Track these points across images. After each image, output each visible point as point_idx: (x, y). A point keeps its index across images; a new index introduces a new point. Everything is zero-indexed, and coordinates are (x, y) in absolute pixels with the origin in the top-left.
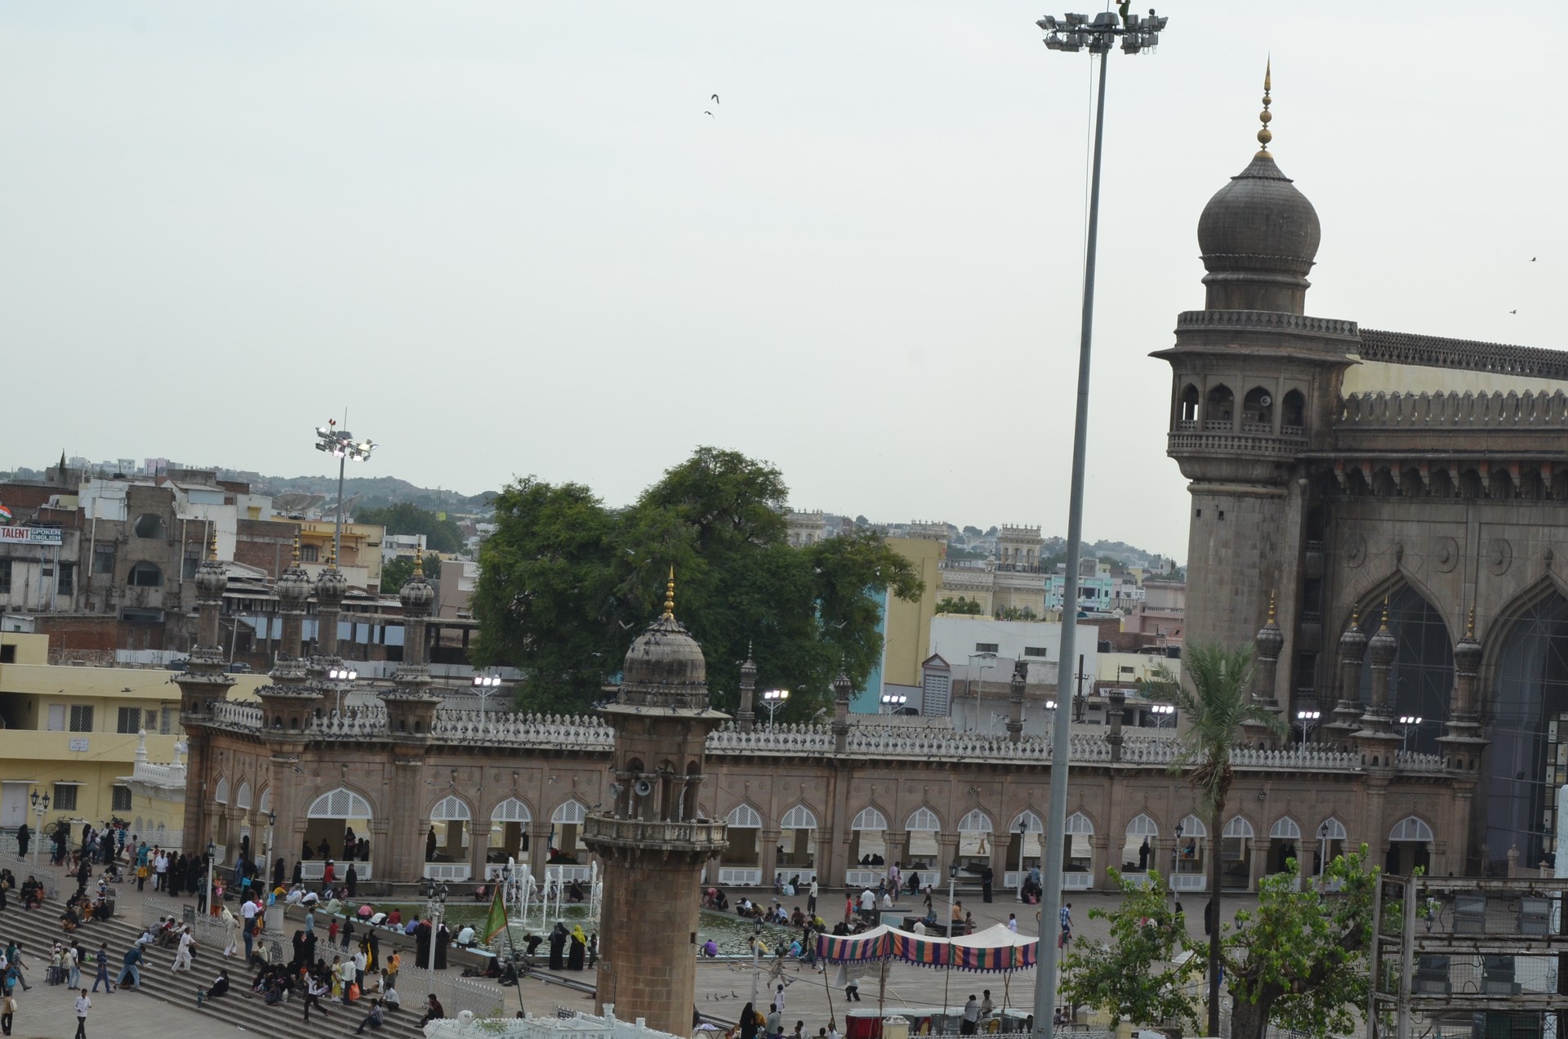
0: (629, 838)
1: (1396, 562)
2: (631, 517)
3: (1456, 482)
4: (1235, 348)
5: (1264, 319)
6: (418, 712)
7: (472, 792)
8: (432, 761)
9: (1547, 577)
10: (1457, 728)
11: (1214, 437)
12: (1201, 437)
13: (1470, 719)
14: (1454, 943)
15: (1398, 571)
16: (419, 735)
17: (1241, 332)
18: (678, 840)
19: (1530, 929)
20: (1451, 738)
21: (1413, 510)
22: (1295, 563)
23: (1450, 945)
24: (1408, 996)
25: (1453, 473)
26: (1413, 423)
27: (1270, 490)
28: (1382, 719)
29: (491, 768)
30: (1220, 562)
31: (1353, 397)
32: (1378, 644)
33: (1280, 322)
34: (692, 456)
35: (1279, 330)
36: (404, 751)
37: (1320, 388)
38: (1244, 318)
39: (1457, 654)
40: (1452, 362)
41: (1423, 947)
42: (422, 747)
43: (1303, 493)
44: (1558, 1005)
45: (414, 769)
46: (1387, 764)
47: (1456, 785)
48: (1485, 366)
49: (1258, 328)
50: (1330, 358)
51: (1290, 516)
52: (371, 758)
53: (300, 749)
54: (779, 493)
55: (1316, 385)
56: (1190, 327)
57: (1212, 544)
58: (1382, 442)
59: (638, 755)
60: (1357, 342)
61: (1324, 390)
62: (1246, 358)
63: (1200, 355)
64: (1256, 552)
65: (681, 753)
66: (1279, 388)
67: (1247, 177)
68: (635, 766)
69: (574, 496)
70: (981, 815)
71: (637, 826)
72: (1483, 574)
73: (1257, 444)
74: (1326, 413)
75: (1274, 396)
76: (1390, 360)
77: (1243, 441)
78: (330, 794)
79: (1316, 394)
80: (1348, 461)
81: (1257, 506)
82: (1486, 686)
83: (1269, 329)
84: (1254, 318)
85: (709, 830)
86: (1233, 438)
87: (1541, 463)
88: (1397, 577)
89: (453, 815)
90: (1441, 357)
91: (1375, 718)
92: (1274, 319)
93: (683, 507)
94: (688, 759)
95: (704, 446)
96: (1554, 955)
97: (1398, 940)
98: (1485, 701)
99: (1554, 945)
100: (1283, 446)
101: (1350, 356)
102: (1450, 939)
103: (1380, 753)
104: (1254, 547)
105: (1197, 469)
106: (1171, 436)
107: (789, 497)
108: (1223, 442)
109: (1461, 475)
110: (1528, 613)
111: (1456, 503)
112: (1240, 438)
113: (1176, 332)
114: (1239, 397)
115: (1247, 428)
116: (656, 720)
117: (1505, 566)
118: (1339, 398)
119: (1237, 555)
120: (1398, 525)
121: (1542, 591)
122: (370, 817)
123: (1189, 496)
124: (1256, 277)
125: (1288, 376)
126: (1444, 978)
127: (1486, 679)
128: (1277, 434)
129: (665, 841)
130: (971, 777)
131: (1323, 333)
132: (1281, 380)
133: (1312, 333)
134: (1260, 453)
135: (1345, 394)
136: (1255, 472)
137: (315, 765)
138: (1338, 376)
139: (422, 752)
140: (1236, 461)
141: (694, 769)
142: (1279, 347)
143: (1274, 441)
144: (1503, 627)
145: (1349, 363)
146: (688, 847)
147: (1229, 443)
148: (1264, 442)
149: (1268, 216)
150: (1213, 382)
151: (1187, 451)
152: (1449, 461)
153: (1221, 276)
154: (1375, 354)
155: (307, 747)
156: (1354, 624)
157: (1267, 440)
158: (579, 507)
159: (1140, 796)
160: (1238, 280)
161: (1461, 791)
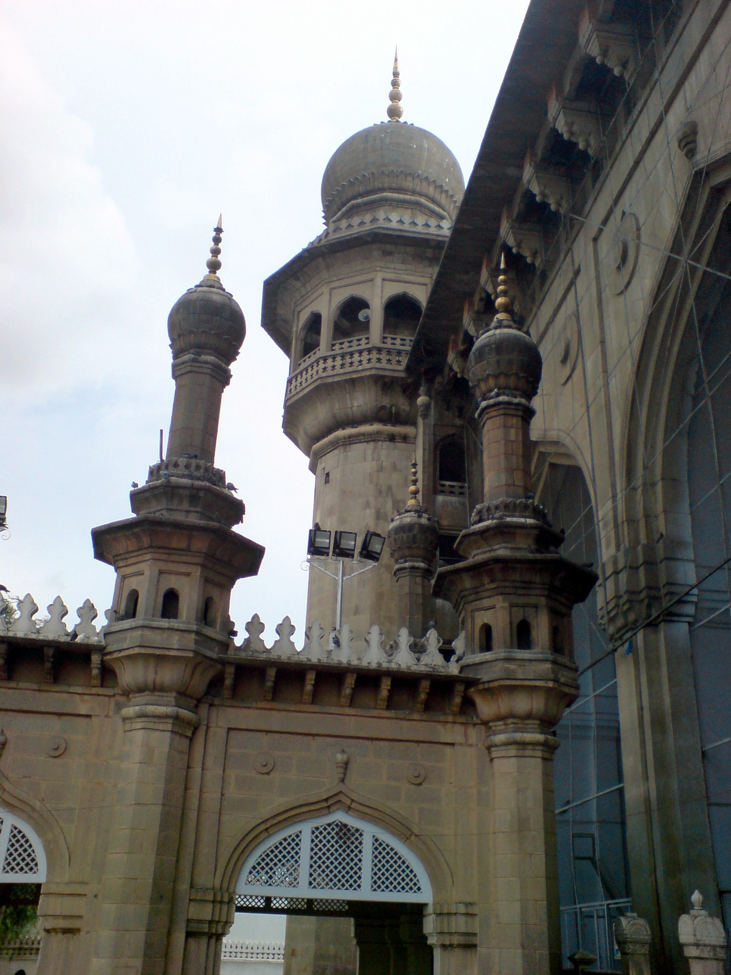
11: (301, 373)
43: (424, 416)
64: (370, 513)
66: (376, 291)
72: (609, 314)
73: (348, 360)
75: (371, 306)
77: (330, 361)
81: (369, 453)
86: (318, 361)
108: (309, 373)
112: (325, 358)
114: (327, 316)
115: (336, 347)
128: (375, 342)
134: (352, 369)
136: (356, 404)
140: (326, 390)
143: (370, 351)
147: (315, 370)
148: (357, 355)
157: (360, 353)
161: (506, 725)
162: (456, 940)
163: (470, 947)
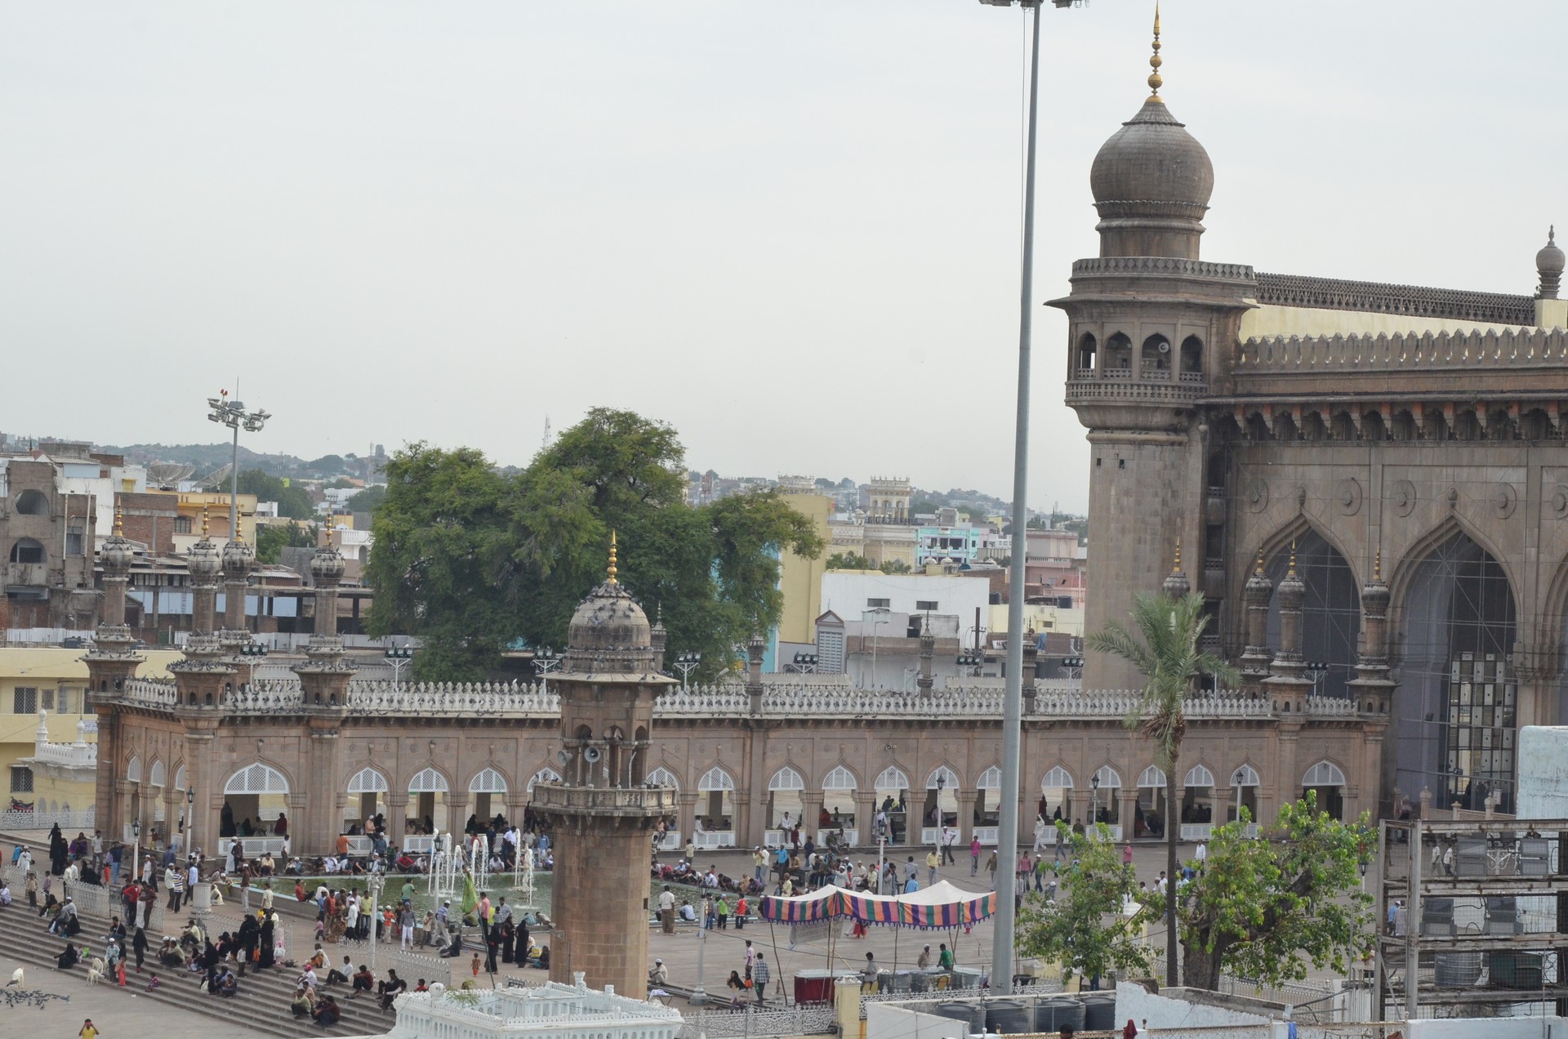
0: (579, 806)
1: (1298, 506)
2: (527, 480)
3: (1358, 425)
4: (1130, 295)
5: (1161, 265)
6: (334, 684)
7: (390, 764)
8: (347, 732)
9: (1452, 517)
10: (1365, 672)
11: (1112, 385)
12: (1100, 385)
13: (1380, 662)
14: (1458, 886)
15: (1301, 515)
16: (334, 708)
17: (1138, 279)
18: (629, 806)
19: (1531, 870)
20: (1360, 681)
21: (1315, 453)
22: (1197, 510)
23: (1455, 888)
24: (1416, 939)
25: (1355, 416)
26: (1312, 366)
27: (1173, 437)
28: (1293, 664)
29: (407, 737)
30: (1122, 511)
31: (1251, 341)
32: (1287, 589)
33: (1176, 267)
34: (586, 417)
35: (1175, 276)
36: (319, 723)
37: (1217, 333)
38: (1140, 264)
39: (1364, 598)
40: (1347, 304)
41: (1428, 891)
42: (337, 719)
43: (1203, 439)
44: (1560, 944)
45: (331, 742)
46: (1298, 710)
47: (1366, 729)
48: (1379, 307)
49: (1155, 275)
50: (1227, 302)
51: (1191, 462)
52: (286, 732)
53: (216, 724)
54: (677, 453)
55: (1214, 330)
56: (1086, 275)
57: (1113, 492)
58: (1281, 386)
59: (587, 723)
60: (1254, 287)
61: (1222, 335)
62: (1143, 304)
63: (1097, 303)
64: (1158, 500)
65: (629, 719)
66: (1177, 333)
67: (1139, 123)
68: (584, 733)
69: (467, 460)
70: (898, 771)
71: (587, 793)
72: (1387, 516)
73: (1157, 391)
74: (1224, 358)
75: (1172, 342)
76: (1286, 303)
77: (1142, 388)
78: (246, 770)
79: (1214, 339)
80: (1247, 406)
81: (1158, 453)
82: (1393, 628)
83: (1165, 275)
84: (1150, 264)
85: (659, 795)
86: (1132, 386)
87: (1443, 403)
88: (1301, 521)
89: (370, 788)
90: (1336, 300)
91: (1285, 664)
92: (1171, 265)
93: (580, 470)
94: (636, 725)
95: (598, 406)
96: (1553, 894)
97: (1404, 884)
98: (1392, 644)
99: (1554, 884)
100: (1182, 393)
101: (1246, 301)
102: (1455, 882)
103: (1292, 698)
104: (1156, 494)
105: (1097, 418)
106: (1069, 385)
107: (685, 456)
108: (1122, 390)
109: (1363, 417)
110: (1433, 554)
111: (1359, 446)
112: (1139, 386)
113: (1071, 281)
114: (1137, 344)
115: (1146, 375)
116: (604, 686)
117: (1409, 507)
118: (1237, 343)
119: (1138, 503)
120: (1300, 469)
121: (1448, 531)
122: (287, 791)
123: (1089, 444)
124: (1151, 223)
125: (1186, 322)
126: (1448, 920)
127: (1393, 621)
128: (1176, 381)
129: (616, 808)
130: (886, 733)
131: (1219, 278)
132: (1179, 326)
133: (1209, 278)
134: (1159, 400)
135: (1243, 339)
136: (1156, 420)
137: (230, 741)
138: (1235, 321)
139: (337, 724)
140: (1135, 408)
141: (642, 734)
142: (1177, 292)
143: (1173, 387)
144: (1409, 567)
145: (1245, 308)
146: (640, 813)
147: (1129, 391)
148: (1163, 389)
149: (1161, 161)
150: (1111, 329)
151: (1085, 400)
152: (1350, 404)
153: (1115, 223)
154: (1271, 298)
155: (222, 722)
156: (1259, 570)
157: (1166, 387)
158: (473, 471)
159: (1054, 749)
160: (1133, 227)
161: (1372, 734)
162: (1356, 795)
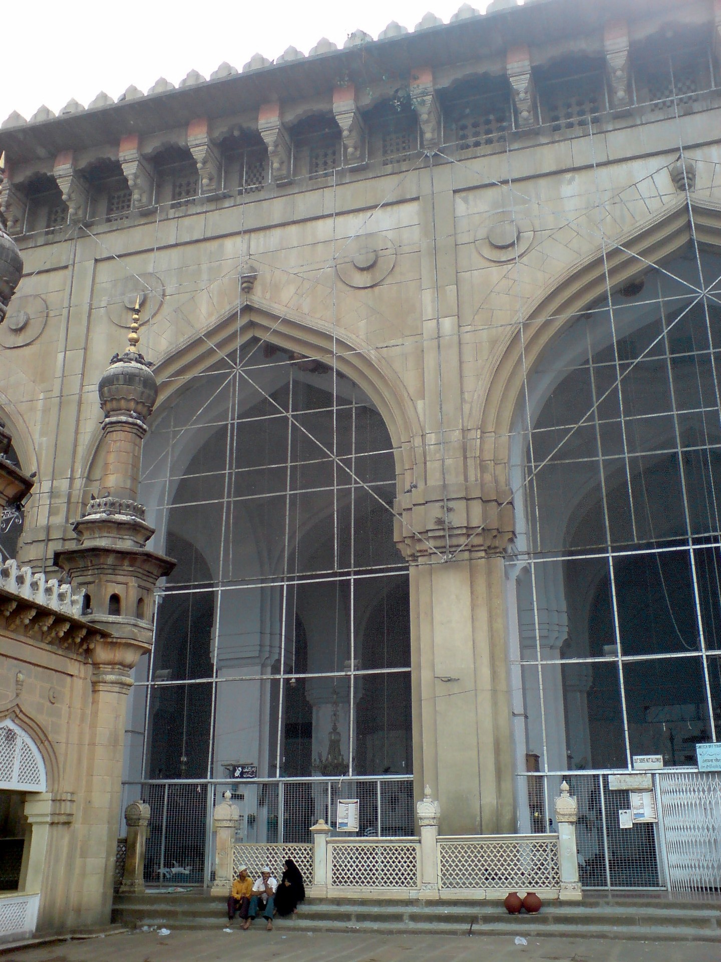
9: (246, 309)
10: (108, 526)
13: (136, 510)
72: (99, 334)
117: (149, 310)
161: (113, 668)
162: (63, 819)
163: (67, 823)
